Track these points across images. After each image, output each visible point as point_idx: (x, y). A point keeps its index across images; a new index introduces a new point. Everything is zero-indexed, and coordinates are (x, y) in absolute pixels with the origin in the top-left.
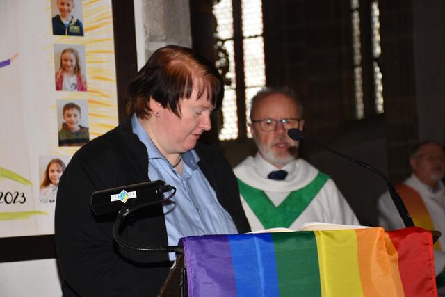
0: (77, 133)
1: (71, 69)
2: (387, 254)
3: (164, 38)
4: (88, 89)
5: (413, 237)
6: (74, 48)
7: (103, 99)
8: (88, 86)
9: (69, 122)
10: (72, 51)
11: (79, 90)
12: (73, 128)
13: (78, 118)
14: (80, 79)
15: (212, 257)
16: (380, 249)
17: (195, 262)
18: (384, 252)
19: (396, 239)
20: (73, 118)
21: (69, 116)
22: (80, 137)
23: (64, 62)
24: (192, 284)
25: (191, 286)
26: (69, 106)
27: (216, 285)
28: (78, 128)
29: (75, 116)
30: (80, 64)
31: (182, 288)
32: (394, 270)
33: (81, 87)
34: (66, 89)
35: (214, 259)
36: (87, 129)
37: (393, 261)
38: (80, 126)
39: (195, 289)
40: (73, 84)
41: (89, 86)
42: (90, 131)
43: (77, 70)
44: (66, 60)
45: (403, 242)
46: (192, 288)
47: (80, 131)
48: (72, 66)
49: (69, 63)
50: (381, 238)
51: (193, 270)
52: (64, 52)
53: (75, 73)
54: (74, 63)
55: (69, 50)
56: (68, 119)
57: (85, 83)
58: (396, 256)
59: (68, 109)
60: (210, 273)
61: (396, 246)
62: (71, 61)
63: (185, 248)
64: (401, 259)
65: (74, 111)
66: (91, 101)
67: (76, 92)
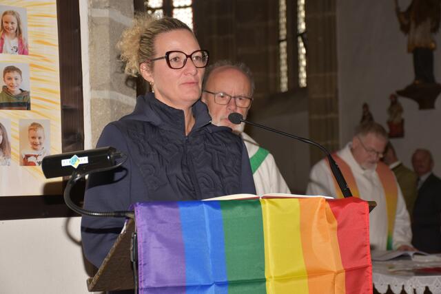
0: (18, 97)
1: (13, 31)
2: (327, 223)
3: (107, 5)
4: (30, 53)
5: (351, 207)
6: (15, 10)
7: (45, 64)
8: (29, 49)
9: (9, 85)
10: (13, 13)
11: (20, 54)
12: (13, 91)
13: (19, 81)
14: (21, 42)
15: (162, 222)
16: (321, 217)
17: (146, 228)
18: (325, 221)
19: (336, 208)
20: (14, 81)
21: (10, 79)
22: (21, 100)
23: (5, 25)
24: (142, 249)
25: (141, 250)
26: (10, 69)
27: (165, 249)
28: (20, 92)
29: (16, 79)
30: (21, 27)
31: (132, 252)
32: (333, 237)
33: (23, 50)
34: (7, 52)
35: (164, 225)
36: (28, 93)
37: (333, 229)
38: (20, 89)
39: (145, 253)
40: (14, 47)
41: (31, 50)
42: (31, 95)
43: (19, 32)
44: (7, 22)
45: (342, 211)
46: (142, 252)
47: (20, 94)
48: (13, 29)
49: (10, 25)
50: (321, 208)
51: (143, 236)
52: (5, 13)
53: (16, 36)
54: (15, 26)
55: (10, 12)
56: (9, 82)
57: (27, 47)
58: (335, 224)
59: (9, 72)
60: (160, 238)
61: (336, 215)
62: (12, 23)
63: (136, 213)
64: (339, 227)
65: (15, 74)
66: (31, 65)
67: (17, 55)
